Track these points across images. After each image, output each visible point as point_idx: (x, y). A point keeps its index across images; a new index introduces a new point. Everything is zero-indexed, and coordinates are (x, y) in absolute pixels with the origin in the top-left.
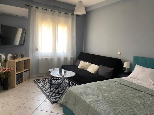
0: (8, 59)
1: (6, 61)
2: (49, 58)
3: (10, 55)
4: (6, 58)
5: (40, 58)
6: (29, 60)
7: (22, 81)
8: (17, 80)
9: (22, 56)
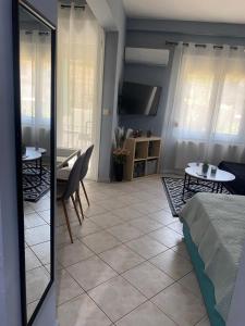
0: (127, 136)
1: (123, 138)
2: (197, 143)
3: (130, 131)
4: (125, 134)
5: (180, 141)
6: (159, 141)
7: (143, 175)
8: (135, 171)
9: (149, 135)
